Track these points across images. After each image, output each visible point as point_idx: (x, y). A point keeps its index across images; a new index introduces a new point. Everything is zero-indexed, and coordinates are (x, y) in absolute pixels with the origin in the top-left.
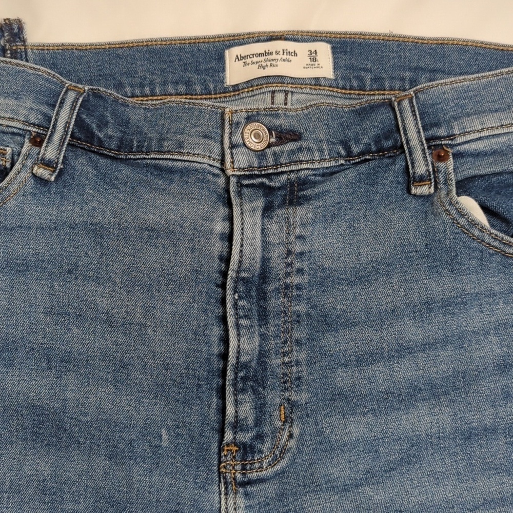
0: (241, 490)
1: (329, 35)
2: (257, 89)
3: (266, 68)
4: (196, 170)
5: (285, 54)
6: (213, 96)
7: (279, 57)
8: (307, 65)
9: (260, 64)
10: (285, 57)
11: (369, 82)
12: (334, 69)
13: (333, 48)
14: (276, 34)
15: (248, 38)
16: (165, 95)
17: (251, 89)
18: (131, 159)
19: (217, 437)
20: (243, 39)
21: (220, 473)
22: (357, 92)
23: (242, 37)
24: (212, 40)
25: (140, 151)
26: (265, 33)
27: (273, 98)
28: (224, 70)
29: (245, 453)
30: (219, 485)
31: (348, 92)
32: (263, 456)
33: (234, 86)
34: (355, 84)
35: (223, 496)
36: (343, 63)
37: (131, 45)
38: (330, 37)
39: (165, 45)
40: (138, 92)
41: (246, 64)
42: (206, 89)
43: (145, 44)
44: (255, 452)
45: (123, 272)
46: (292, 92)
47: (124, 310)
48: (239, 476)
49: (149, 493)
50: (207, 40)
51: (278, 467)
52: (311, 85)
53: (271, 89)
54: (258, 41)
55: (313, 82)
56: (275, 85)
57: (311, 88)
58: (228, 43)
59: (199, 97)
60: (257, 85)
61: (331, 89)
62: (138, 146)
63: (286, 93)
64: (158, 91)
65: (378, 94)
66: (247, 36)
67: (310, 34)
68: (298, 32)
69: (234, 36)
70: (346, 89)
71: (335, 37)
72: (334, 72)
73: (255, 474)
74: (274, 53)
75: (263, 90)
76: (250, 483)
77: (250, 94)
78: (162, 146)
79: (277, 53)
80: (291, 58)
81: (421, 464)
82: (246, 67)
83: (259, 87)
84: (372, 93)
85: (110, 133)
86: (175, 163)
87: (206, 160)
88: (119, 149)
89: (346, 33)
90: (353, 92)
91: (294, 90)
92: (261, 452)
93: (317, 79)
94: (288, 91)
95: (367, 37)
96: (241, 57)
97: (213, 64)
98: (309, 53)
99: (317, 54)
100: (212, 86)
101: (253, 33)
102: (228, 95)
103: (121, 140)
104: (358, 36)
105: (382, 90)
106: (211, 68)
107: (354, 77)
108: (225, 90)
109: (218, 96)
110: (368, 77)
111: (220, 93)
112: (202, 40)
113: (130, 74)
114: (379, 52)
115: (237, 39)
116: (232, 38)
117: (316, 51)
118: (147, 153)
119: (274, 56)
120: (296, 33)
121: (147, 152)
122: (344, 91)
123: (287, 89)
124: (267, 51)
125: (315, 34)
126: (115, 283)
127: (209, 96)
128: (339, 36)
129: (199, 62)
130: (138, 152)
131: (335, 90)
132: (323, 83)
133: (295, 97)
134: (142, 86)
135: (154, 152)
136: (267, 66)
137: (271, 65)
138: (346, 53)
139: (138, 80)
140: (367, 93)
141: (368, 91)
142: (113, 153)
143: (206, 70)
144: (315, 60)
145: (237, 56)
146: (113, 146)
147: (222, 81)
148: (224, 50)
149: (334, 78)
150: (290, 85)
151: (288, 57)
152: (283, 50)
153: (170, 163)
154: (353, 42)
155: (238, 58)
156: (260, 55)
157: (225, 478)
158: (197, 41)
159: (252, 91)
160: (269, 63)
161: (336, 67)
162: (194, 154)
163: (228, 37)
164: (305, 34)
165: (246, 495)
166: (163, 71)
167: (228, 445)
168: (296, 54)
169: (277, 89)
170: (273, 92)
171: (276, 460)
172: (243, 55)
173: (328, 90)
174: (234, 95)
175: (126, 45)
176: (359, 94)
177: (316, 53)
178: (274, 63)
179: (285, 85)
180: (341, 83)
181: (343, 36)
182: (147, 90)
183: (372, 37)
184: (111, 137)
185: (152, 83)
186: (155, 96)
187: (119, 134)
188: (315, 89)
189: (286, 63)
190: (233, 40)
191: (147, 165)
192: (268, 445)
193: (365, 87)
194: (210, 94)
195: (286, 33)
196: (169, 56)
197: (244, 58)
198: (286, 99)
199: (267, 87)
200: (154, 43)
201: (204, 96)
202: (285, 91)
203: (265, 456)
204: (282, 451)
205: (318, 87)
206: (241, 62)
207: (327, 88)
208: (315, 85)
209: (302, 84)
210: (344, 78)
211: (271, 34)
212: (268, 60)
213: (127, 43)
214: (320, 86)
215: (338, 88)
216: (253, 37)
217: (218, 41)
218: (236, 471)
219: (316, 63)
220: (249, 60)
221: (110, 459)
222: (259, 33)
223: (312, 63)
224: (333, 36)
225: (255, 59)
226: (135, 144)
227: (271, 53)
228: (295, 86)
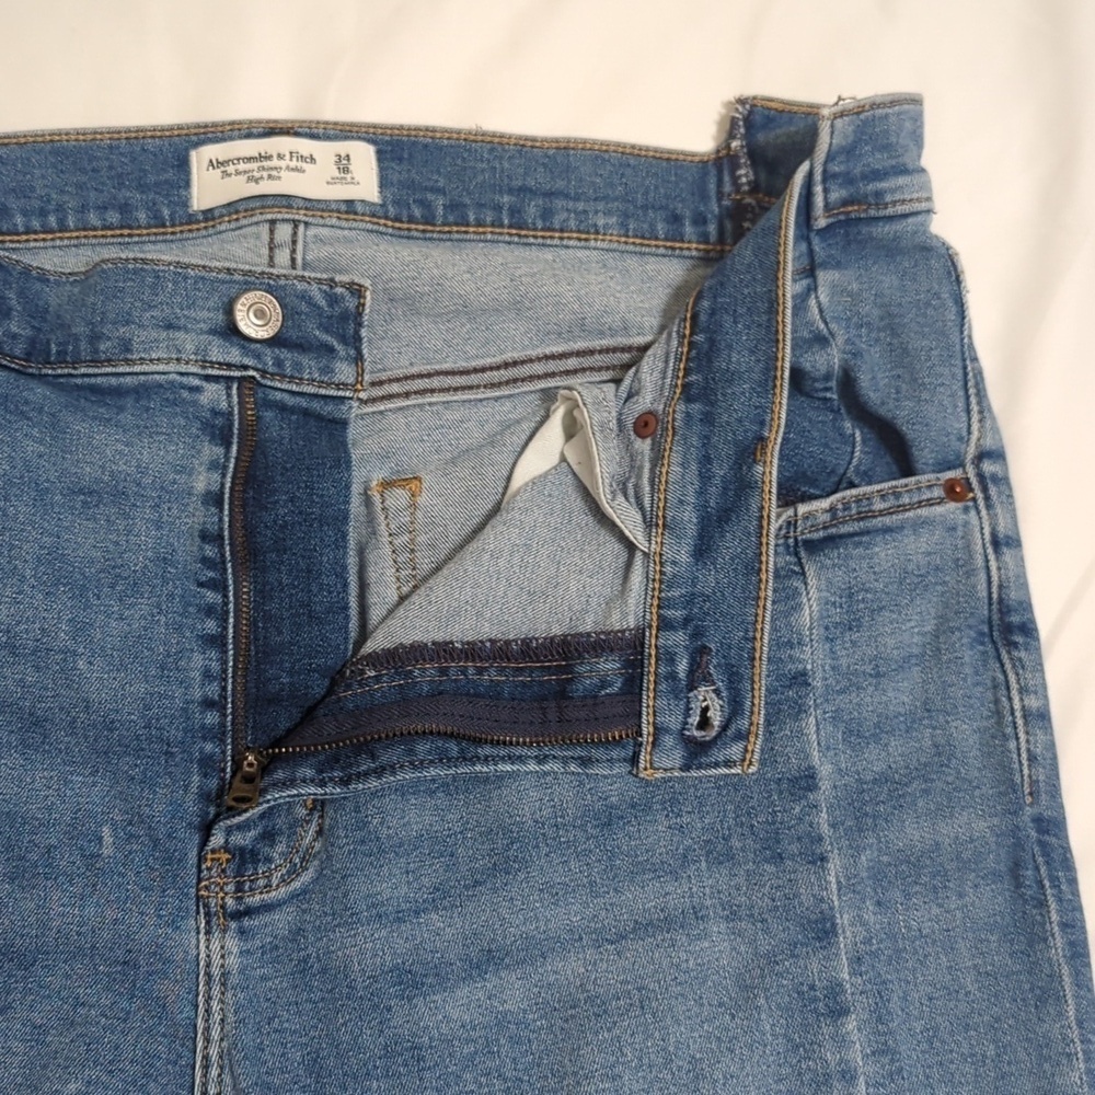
0: (233, 925)
1: (372, 130)
2: (245, 217)
3: (261, 182)
4: (160, 386)
5: (294, 159)
6: (170, 230)
7: (283, 164)
8: (333, 179)
9: (250, 174)
10: (294, 164)
11: (440, 211)
12: (381, 187)
13: (379, 153)
14: (279, 126)
15: (231, 130)
16: (85, 229)
17: (235, 217)
18: (47, 375)
19: (196, 839)
20: (222, 132)
21: (198, 898)
22: (421, 227)
23: (220, 129)
24: (167, 133)
25: (62, 362)
26: (259, 122)
27: (272, 232)
28: (188, 184)
29: (243, 862)
30: (196, 919)
31: (406, 226)
32: (273, 866)
33: (205, 212)
34: (417, 212)
35: (202, 936)
36: (395, 178)
37: (23, 140)
38: (374, 134)
39: (84, 141)
40: (36, 224)
41: (226, 174)
42: (155, 217)
43: (48, 138)
44: (259, 860)
45: (39, 560)
46: (306, 223)
47: (37, 626)
48: (230, 902)
49: (79, 934)
50: (159, 134)
51: (296, 885)
52: (339, 212)
53: (269, 217)
54: (249, 136)
55: (343, 207)
56: (277, 210)
57: (339, 218)
58: (194, 138)
59: (145, 232)
60: (246, 211)
61: (375, 220)
62: (58, 353)
63: (296, 224)
64: (71, 223)
65: (457, 232)
66: (228, 128)
67: (339, 127)
68: (318, 122)
69: (206, 126)
70: (401, 222)
71: (382, 134)
72: (381, 192)
73: (258, 897)
74: (275, 157)
75: (255, 219)
76: (249, 912)
77: (233, 225)
78: (96, 351)
79: (280, 157)
80: (304, 165)
81: (528, 873)
82: (227, 179)
83: (250, 213)
84: (447, 229)
85: (14, 329)
86: (122, 380)
87: (172, 367)
88: (28, 357)
89: (401, 128)
90: (413, 226)
91: (310, 220)
92: (269, 860)
93: (350, 202)
94: (299, 221)
95: (438, 135)
96: (218, 163)
97: (170, 175)
98: (336, 159)
99: (352, 162)
100: (166, 212)
101: (240, 123)
102: (195, 226)
103: (32, 342)
104: (422, 133)
105: (462, 225)
106: (166, 182)
107: (414, 201)
108: (191, 219)
109: (178, 229)
110: (440, 203)
111: (181, 224)
112: (149, 134)
113: (23, 192)
114: (459, 162)
115: (213, 132)
116: (202, 131)
117: (348, 156)
118: (75, 363)
119: (275, 162)
120: (314, 126)
121: (73, 363)
122: (397, 225)
123: (297, 217)
124: (263, 154)
125: (348, 128)
126: (23, 579)
127: (162, 230)
128: (389, 132)
129: (144, 171)
130: (60, 363)
131: (382, 221)
132: (359, 208)
133: (312, 232)
134: (43, 213)
135: (85, 362)
136: (262, 178)
137: (270, 177)
138: (401, 159)
139: (36, 204)
140: (438, 229)
141: (440, 226)
142: (17, 364)
143: (157, 184)
144: (346, 170)
145: (211, 161)
146: (17, 352)
147: (185, 204)
148: (187, 150)
149: (380, 202)
150: (302, 212)
151: (300, 164)
152: (291, 153)
153: (113, 381)
154: (414, 143)
155: (213, 165)
156: (250, 159)
157: (206, 906)
158: (142, 134)
159: (237, 220)
160: (265, 174)
161: (384, 183)
162: (151, 360)
163: (195, 127)
164: (331, 126)
165: (242, 932)
166: (80, 186)
167: (213, 851)
168: (313, 160)
169: (279, 216)
170: (273, 222)
171: (294, 872)
172: (221, 160)
173: (370, 222)
174: (206, 228)
175: (15, 141)
176: (424, 231)
177: (348, 160)
178: (274, 173)
179: (295, 211)
180: (392, 211)
181: (397, 132)
182: (52, 220)
183: (447, 135)
184: (14, 336)
185: (60, 209)
186: (66, 231)
187: (28, 332)
188: (346, 220)
189: (296, 174)
190: (204, 133)
191: (78, 387)
192: (281, 848)
193: (434, 217)
194: (164, 226)
195: (297, 125)
196: (90, 161)
197: (222, 164)
198: (295, 234)
199: (261, 213)
200: (65, 137)
201: (154, 230)
202: (294, 221)
203: (276, 867)
204: (304, 857)
205: (352, 217)
206: (219, 171)
207: (367, 219)
208: (347, 212)
209: (323, 211)
210: (396, 203)
211: (271, 125)
212: (264, 169)
213: (16, 136)
214: (356, 213)
215: (387, 218)
216: (239, 130)
217: (178, 135)
218: (226, 894)
219: (349, 176)
220: (231, 169)
221: (13, 880)
222: (251, 122)
223: (342, 175)
224: (380, 131)
225: (242, 166)
226: (54, 348)
227: (269, 158)
228: (311, 213)
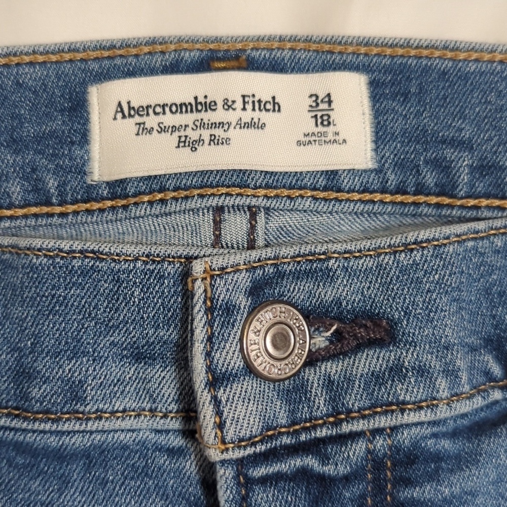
1: (363, 50)
2: (176, 199)
3: (199, 148)
5: (249, 107)
6: (58, 210)
7: (231, 117)
8: (306, 135)
9: (182, 133)
10: (247, 116)
11: (465, 177)
12: (376, 142)
13: (374, 85)
14: (225, 47)
15: (150, 53)
17: (159, 196)
20: (137, 56)
22: (434, 200)
23: (134, 51)
24: (54, 58)
26: (193, 41)
27: (217, 224)
28: (84, 138)
31: (410, 199)
33: (111, 185)
34: (430, 179)
36: (398, 126)
38: (366, 55)
41: (143, 129)
42: (36, 190)
46: (267, 210)
50: (41, 59)
52: (315, 189)
53: (214, 202)
54: (174, 68)
55: (322, 182)
56: (224, 190)
57: (315, 198)
58: (95, 66)
59: (20, 212)
60: (176, 189)
61: (367, 196)
63: (253, 212)
65: (488, 207)
66: (146, 49)
67: (314, 47)
68: (281, 39)
69: (112, 47)
70: (405, 193)
71: (378, 55)
72: (376, 150)
74: (220, 104)
75: (191, 204)
77: (157, 209)
79: (228, 105)
80: (265, 117)
82: (145, 138)
83: (183, 193)
84: (472, 202)
89: (407, 44)
90: (422, 199)
91: (273, 203)
93: (332, 175)
94: (259, 207)
95: (462, 56)
96: (130, 108)
97: (58, 124)
98: (311, 101)
99: (333, 106)
100: (52, 184)
101: (163, 42)
102: (96, 206)
104: (437, 53)
105: (496, 197)
106: (52, 134)
107: (426, 162)
108: (90, 194)
109: (71, 208)
110: (464, 163)
111: (75, 202)
112: (27, 59)
114: (492, 97)
115: (121, 56)
116: (106, 54)
117: (329, 95)
119: (219, 115)
120: (276, 45)
122: (399, 198)
123: (254, 202)
124: (201, 99)
125: (327, 47)
127: (45, 209)
128: (389, 51)
129: (18, 117)
131: (378, 197)
132: (346, 183)
133: (276, 222)
136: (200, 141)
137: (213, 140)
138: (406, 95)
140: (459, 203)
141: (462, 198)
143: (39, 139)
144: (324, 120)
145: (120, 105)
147: (81, 170)
148: (84, 85)
149: (376, 166)
150: (262, 192)
151: (257, 115)
152: (244, 97)
154: (426, 70)
155: (122, 111)
156: (182, 108)
158: (15, 60)
159: (163, 201)
160: (206, 134)
161: (381, 136)
163: (95, 49)
164: (302, 45)
168: (276, 106)
169: (229, 201)
170: (219, 210)
172: (135, 104)
173: (360, 200)
174: (113, 208)
176: (438, 206)
177: (330, 102)
178: (219, 132)
179: (250, 192)
180: (393, 179)
181: (400, 51)
183: (475, 56)
188: (325, 200)
189: (252, 131)
190: (109, 58)
193: (455, 187)
194: (48, 203)
195: (251, 45)
197: (138, 112)
198: (253, 228)
199: (201, 196)
201: (34, 210)
202: (250, 208)
205: (334, 195)
206: (132, 121)
207: (356, 196)
208: (325, 189)
209: (291, 188)
210: (400, 165)
211: (212, 46)
212: (203, 125)
214: (339, 190)
215: (383, 191)
216: (163, 53)
217: (71, 61)
219: (331, 129)
220: (151, 121)
222: (180, 40)
223: (321, 129)
224: (375, 51)
225: (169, 119)
227: (210, 106)
228: (273, 193)
